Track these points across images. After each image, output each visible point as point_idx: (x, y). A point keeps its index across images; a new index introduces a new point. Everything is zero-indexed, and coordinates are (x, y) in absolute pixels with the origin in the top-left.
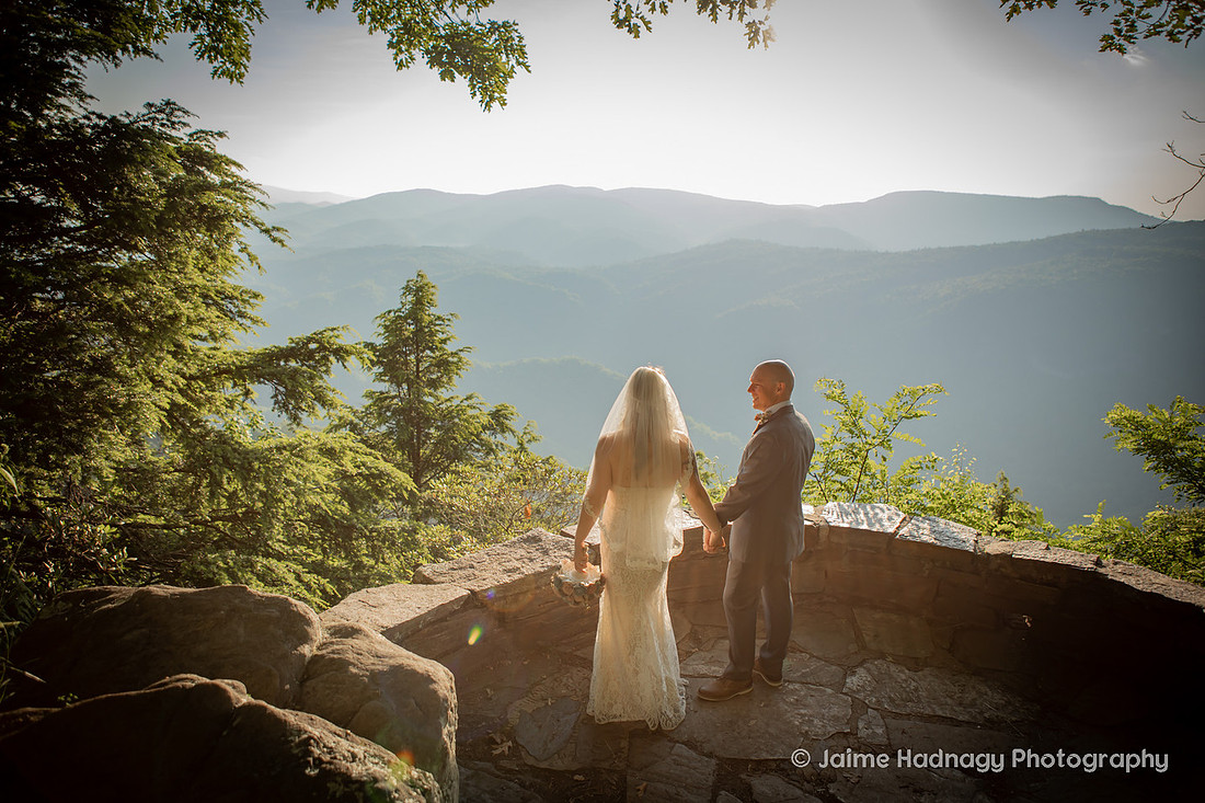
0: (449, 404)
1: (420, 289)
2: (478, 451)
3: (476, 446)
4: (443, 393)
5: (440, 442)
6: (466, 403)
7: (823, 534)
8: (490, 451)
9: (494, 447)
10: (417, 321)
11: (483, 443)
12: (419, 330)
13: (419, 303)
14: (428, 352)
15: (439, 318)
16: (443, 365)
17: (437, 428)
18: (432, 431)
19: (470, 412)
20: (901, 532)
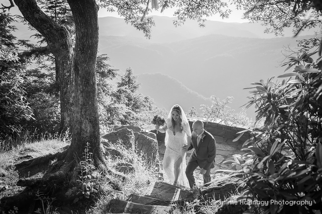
0: (136, 96)
1: (130, 71)
2: (142, 106)
3: (142, 105)
4: (134, 94)
5: (134, 105)
6: (139, 96)
7: (207, 123)
8: (145, 106)
9: (145, 105)
10: (129, 78)
11: (143, 105)
12: (129, 80)
13: (129, 74)
14: (132, 85)
15: (134, 77)
16: (135, 87)
17: (133, 101)
18: (132, 102)
19: (140, 98)
20: (220, 123)
